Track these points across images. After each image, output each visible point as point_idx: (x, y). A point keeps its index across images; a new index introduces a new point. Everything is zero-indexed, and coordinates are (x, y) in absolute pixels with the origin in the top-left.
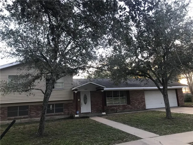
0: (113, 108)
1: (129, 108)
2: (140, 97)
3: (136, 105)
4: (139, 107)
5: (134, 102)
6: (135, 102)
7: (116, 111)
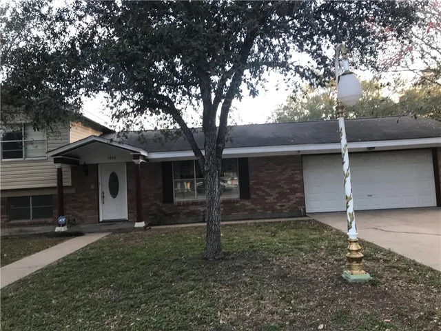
0: (192, 208)
1: (246, 210)
2: (284, 177)
3: (270, 200)
4: (280, 206)
5: (263, 191)
6: (268, 191)
7: (201, 217)
